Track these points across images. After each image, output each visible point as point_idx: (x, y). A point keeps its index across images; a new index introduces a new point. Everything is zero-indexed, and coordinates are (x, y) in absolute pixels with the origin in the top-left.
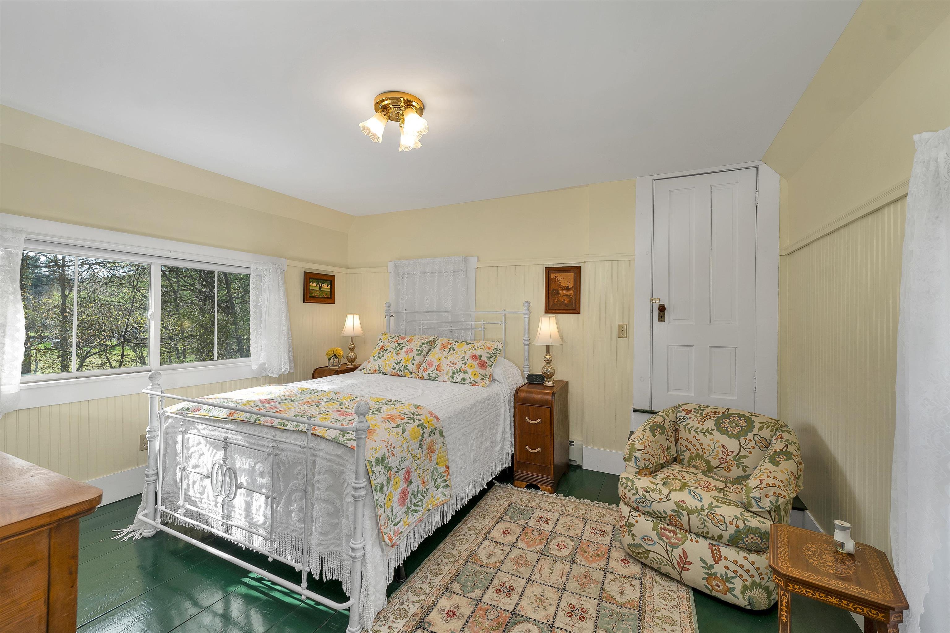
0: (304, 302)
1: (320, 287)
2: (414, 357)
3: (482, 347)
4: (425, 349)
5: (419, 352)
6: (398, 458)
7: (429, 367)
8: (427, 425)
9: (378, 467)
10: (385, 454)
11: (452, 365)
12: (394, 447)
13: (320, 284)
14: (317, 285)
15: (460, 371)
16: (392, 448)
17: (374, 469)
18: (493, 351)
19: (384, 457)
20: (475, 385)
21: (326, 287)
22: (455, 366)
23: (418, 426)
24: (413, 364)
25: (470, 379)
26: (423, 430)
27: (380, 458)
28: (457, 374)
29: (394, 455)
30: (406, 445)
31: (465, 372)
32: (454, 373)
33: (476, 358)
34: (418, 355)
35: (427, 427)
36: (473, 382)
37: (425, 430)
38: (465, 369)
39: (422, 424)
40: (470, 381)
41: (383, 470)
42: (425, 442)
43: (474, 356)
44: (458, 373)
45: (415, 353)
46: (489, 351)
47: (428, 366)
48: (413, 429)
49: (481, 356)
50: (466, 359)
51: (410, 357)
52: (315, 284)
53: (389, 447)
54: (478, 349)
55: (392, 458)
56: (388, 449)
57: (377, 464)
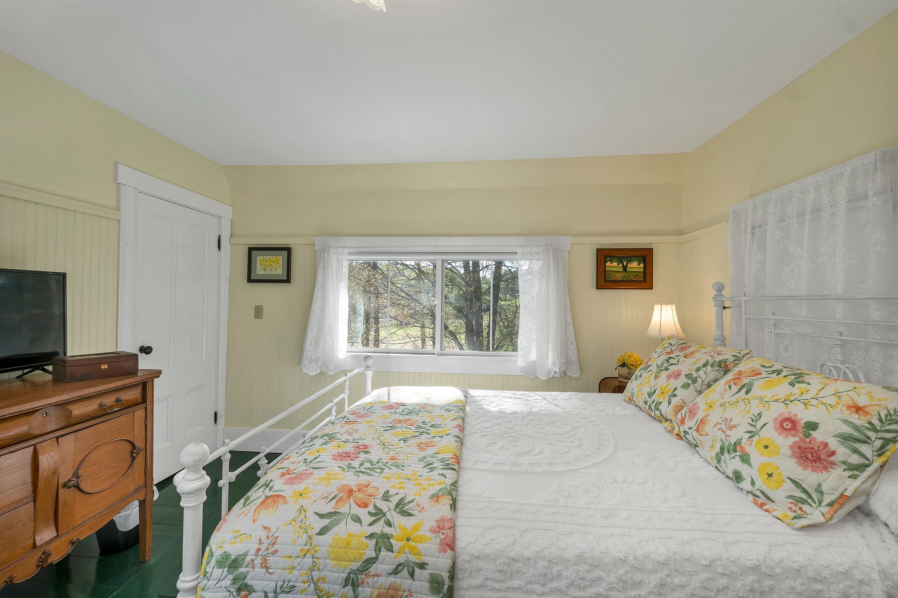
0: (597, 288)
1: (625, 268)
2: (675, 389)
3: (832, 400)
4: (703, 376)
5: (690, 382)
6: (274, 577)
7: (690, 416)
8: (396, 544)
9: (218, 572)
10: (245, 555)
11: (724, 428)
12: (276, 551)
13: (625, 263)
14: (618, 264)
15: (735, 450)
16: (270, 551)
17: (209, 570)
18: (876, 422)
19: (241, 558)
20: (761, 506)
21: (635, 266)
22: (728, 432)
23: (371, 536)
24: (669, 403)
25: (753, 483)
26: (378, 550)
27: (233, 557)
28: (726, 454)
29: (267, 568)
30: (308, 561)
31: (745, 459)
32: (722, 449)
33: (794, 428)
34: (686, 386)
35: (396, 548)
36: (758, 493)
37: (384, 553)
38: (747, 449)
39: (387, 537)
40: (750, 488)
41: (227, 582)
42: (370, 580)
43: (789, 420)
44: (729, 452)
45: (682, 380)
46: (855, 419)
47: (687, 415)
48: (350, 535)
49: (812, 426)
50: (759, 424)
51: (669, 387)
52: (615, 264)
53: (263, 547)
54: (814, 402)
55: (260, 571)
56: (259, 550)
57: (220, 564)
